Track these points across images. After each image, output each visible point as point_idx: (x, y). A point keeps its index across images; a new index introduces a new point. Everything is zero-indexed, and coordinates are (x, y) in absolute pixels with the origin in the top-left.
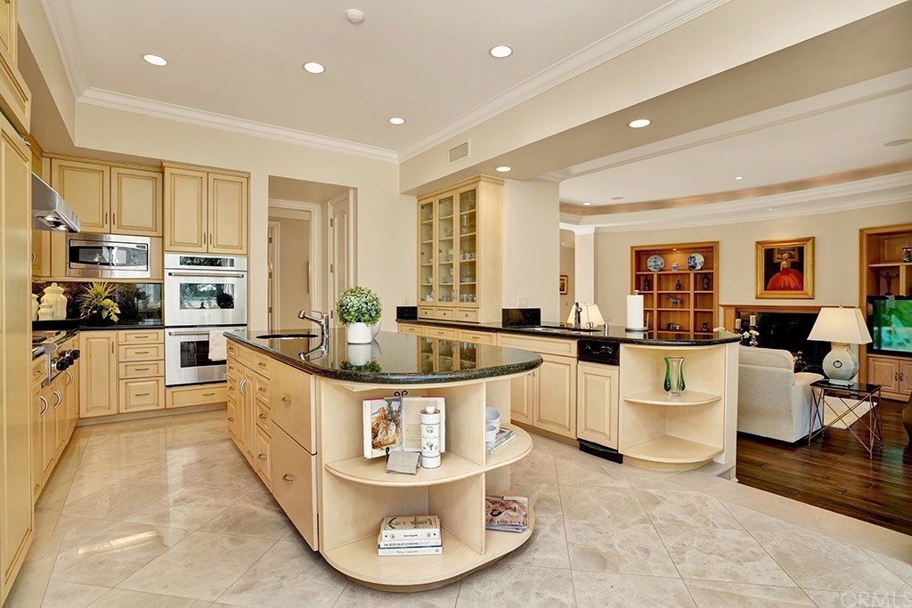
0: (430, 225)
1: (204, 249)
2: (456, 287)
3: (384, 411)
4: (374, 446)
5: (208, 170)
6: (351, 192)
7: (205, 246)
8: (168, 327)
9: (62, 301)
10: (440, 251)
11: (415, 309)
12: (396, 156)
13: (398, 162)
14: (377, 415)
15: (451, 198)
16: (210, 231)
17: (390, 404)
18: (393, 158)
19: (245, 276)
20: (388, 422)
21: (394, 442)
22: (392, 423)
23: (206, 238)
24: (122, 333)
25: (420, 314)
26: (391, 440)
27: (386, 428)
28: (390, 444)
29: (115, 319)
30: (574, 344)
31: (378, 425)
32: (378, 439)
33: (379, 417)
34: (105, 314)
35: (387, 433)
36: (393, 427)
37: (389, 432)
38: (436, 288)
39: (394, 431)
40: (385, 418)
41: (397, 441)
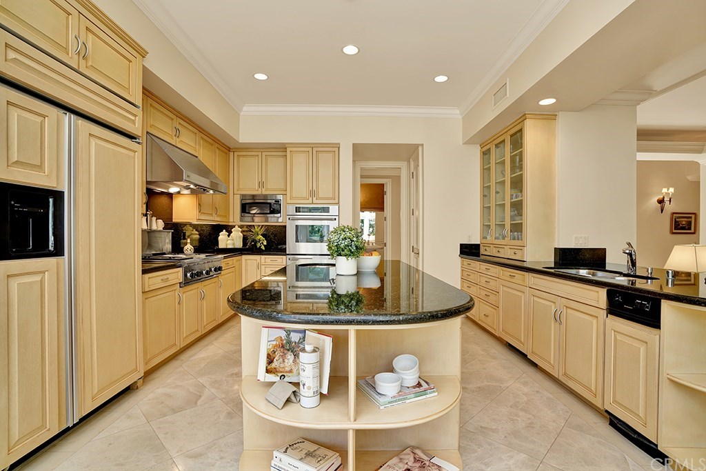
0: (489, 169)
1: (310, 201)
2: (508, 227)
3: (282, 340)
4: (268, 371)
5: (313, 146)
6: (420, 148)
7: (311, 199)
8: (288, 254)
9: (240, 237)
10: (497, 193)
11: (478, 245)
12: (458, 112)
13: (460, 117)
14: (274, 343)
15: (504, 141)
16: (314, 188)
17: (289, 335)
18: (455, 114)
19: (337, 219)
20: (286, 352)
21: (291, 371)
22: (290, 353)
23: (312, 193)
24: (263, 257)
25: (482, 251)
26: (287, 369)
27: (283, 357)
28: (286, 372)
29: (263, 248)
30: (603, 293)
31: (274, 352)
32: (273, 365)
33: (276, 345)
34: (258, 245)
35: (284, 361)
36: (290, 357)
37: (286, 360)
38: (493, 227)
39: (291, 361)
40: (283, 347)
41: (295, 371)
